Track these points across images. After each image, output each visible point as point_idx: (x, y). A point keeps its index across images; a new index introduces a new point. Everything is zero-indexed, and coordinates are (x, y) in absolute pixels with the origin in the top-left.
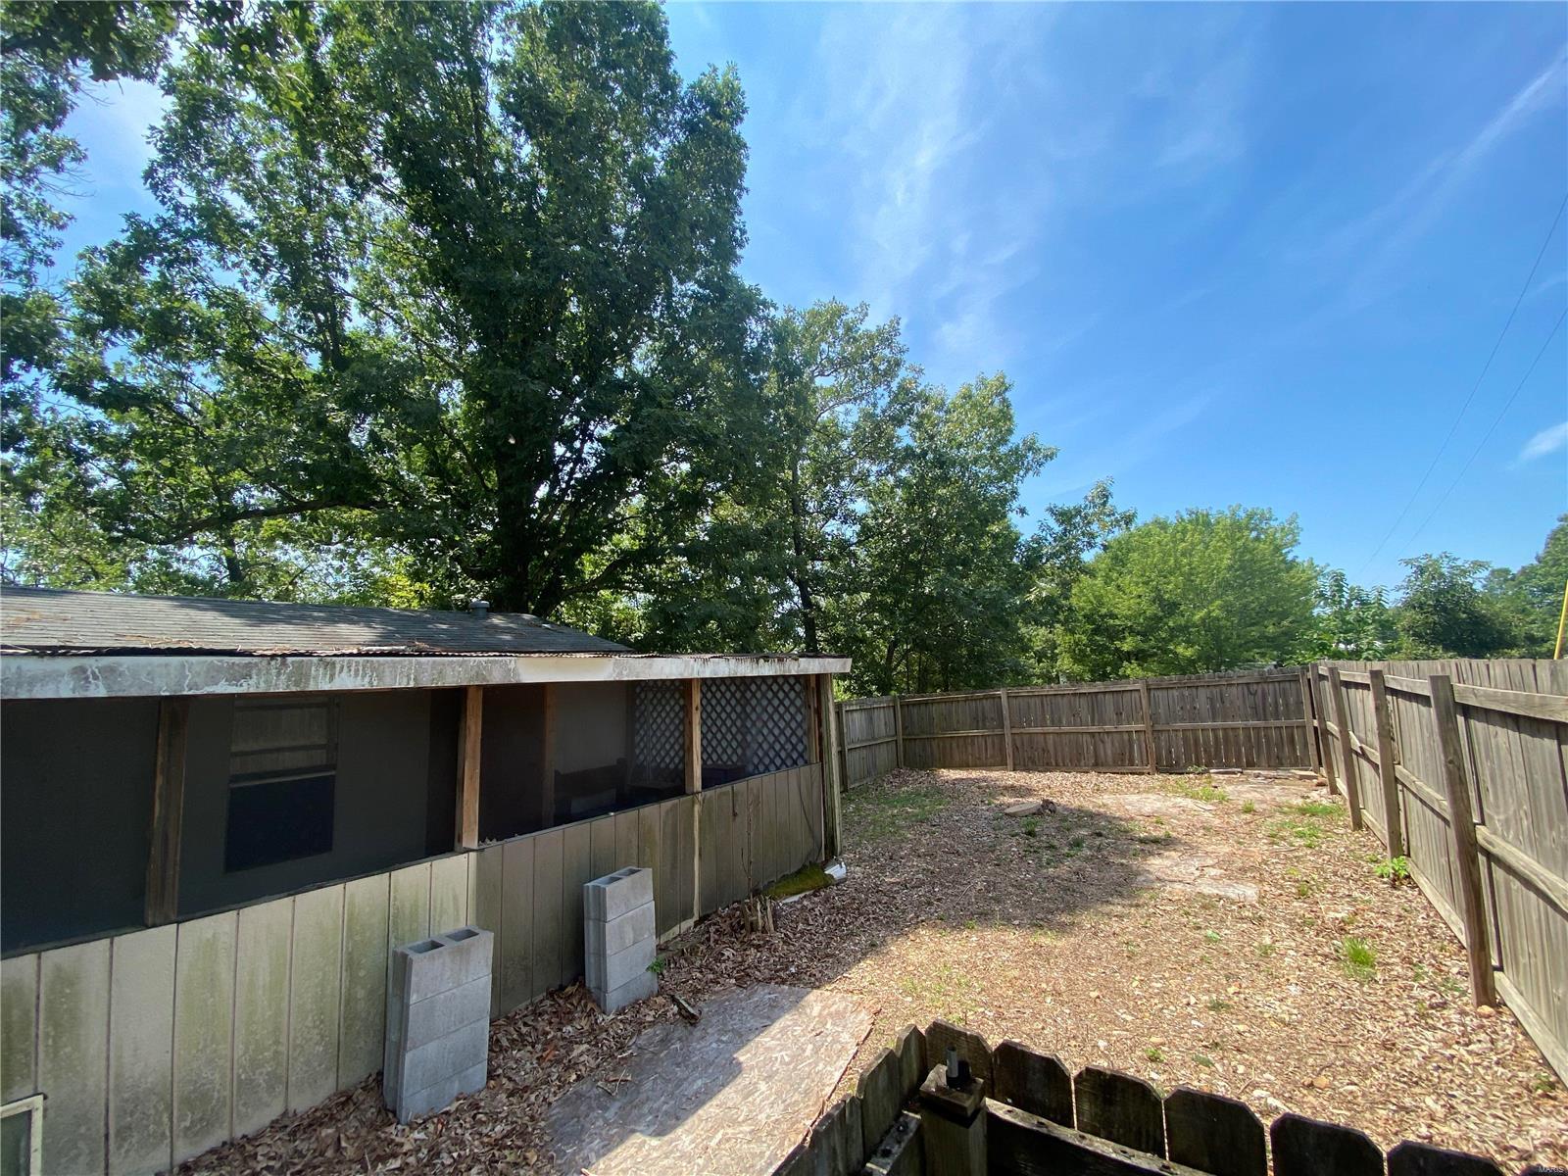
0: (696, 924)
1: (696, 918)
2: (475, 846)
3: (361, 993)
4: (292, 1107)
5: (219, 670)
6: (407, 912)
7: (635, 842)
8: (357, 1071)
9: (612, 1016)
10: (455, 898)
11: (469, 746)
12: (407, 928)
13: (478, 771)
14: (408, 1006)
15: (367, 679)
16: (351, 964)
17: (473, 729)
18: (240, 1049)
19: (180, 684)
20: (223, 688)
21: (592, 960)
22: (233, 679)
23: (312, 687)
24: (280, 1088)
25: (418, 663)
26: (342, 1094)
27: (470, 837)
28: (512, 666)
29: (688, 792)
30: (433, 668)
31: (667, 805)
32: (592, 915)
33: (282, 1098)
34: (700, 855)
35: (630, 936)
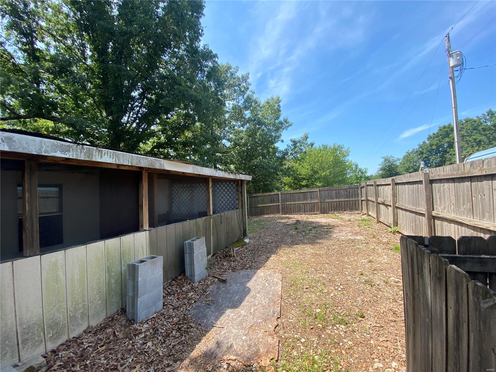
0: (212, 257)
1: (212, 255)
2: (148, 229)
3: (113, 281)
4: (91, 324)
5: (57, 146)
6: (127, 252)
7: (195, 230)
8: (114, 309)
9: (197, 284)
10: (142, 247)
11: (144, 192)
12: (127, 258)
13: (147, 202)
14: (138, 282)
15: (114, 160)
16: (109, 271)
17: (145, 187)
18: (69, 304)
19: (40, 149)
20: (59, 154)
21: (188, 267)
22: (62, 151)
23: (94, 160)
24: (86, 318)
25: (132, 156)
26: (109, 318)
27: (146, 226)
28: (162, 162)
29: (208, 215)
30: (137, 159)
31: (204, 218)
32: (188, 252)
33: (87, 322)
34: (213, 235)
35: (200, 258)
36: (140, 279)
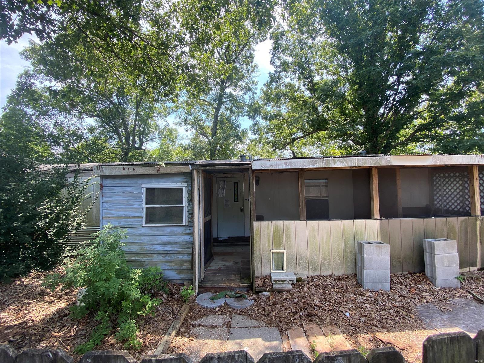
0: (478, 270)
1: (478, 267)
2: (379, 218)
3: (349, 251)
4: (334, 273)
5: (310, 162)
6: (359, 233)
7: (445, 230)
8: (349, 271)
9: (439, 288)
10: (373, 232)
11: (374, 187)
12: (359, 237)
13: (378, 195)
14: (364, 257)
15: (344, 164)
16: (345, 242)
17: (375, 181)
18: (321, 255)
19: (303, 165)
20: (311, 166)
21: (428, 267)
22: (313, 164)
23: (330, 166)
24: (331, 267)
25: (358, 159)
26: (346, 275)
27: (377, 215)
28: (389, 159)
29: (472, 214)
30: (362, 161)
32: (428, 250)
33: (331, 270)
35: (446, 263)
36: (365, 256)
